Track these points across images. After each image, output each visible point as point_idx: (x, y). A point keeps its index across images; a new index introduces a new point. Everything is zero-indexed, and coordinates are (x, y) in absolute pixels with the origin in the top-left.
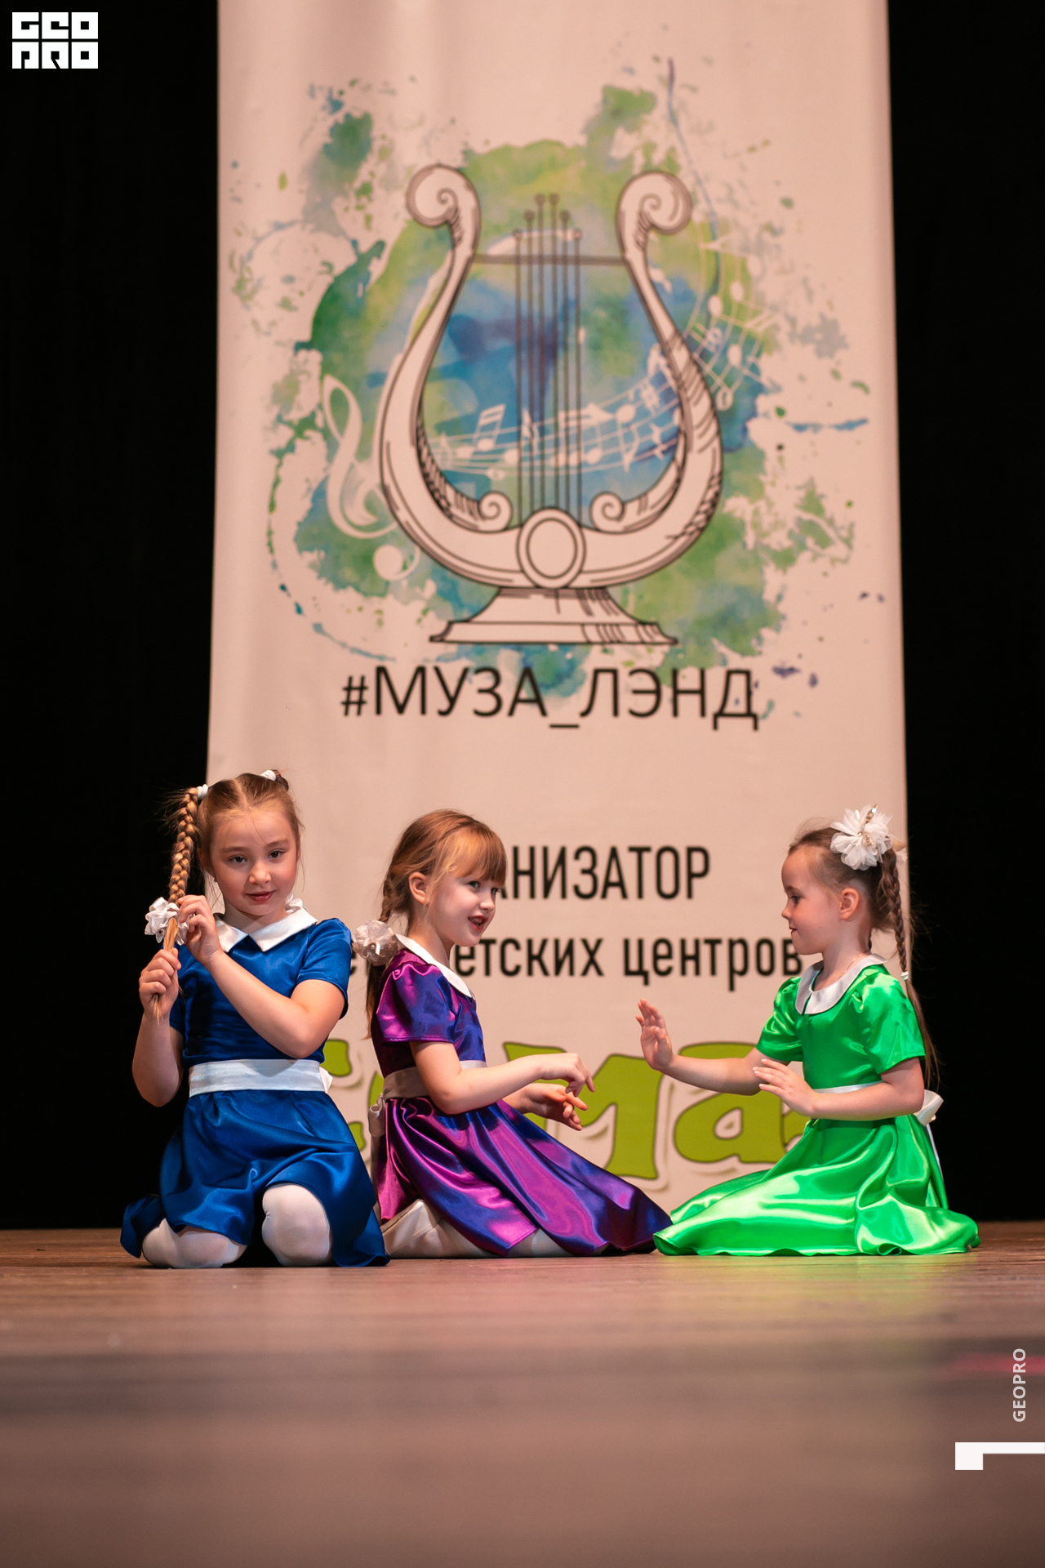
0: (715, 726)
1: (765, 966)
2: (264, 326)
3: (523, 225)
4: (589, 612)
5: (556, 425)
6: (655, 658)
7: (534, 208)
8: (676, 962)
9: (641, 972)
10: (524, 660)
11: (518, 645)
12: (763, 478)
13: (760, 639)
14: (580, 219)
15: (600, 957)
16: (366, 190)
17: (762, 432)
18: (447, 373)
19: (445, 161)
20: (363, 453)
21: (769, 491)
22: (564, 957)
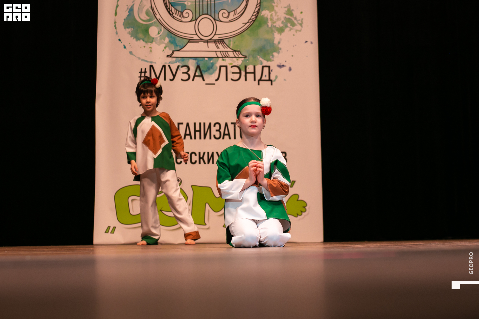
0: (259, 84)
4: (218, 48)
6: (239, 62)
10: (197, 63)
11: (195, 58)
12: (273, 4)
13: (273, 56)
21: (276, 8)
22: (211, 158)
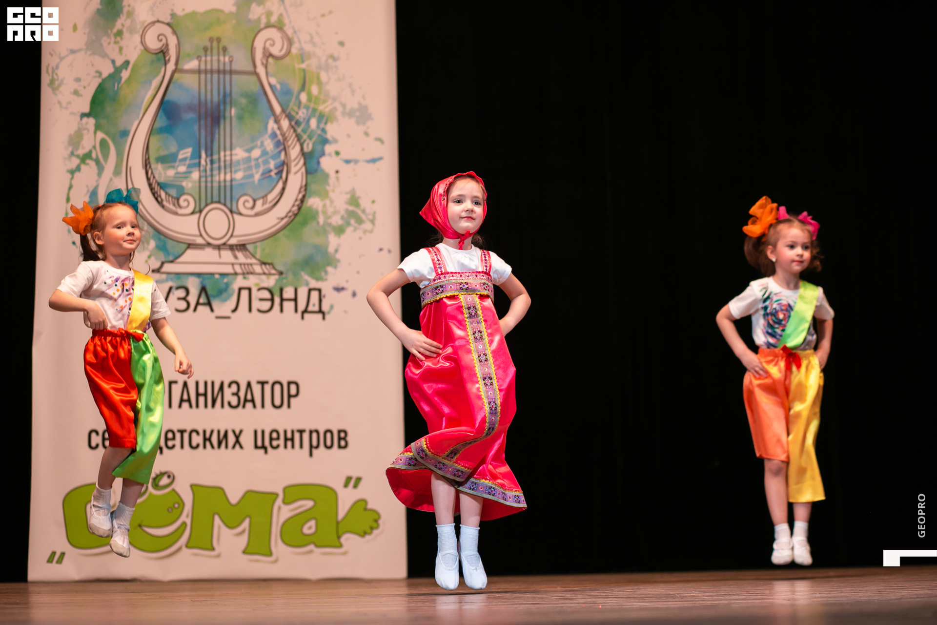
0: (303, 318)
1: (329, 443)
2: (64, 104)
3: (203, 53)
4: (236, 257)
6: (271, 282)
7: (208, 45)
8: (281, 442)
9: (264, 447)
10: (202, 283)
11: (198, 275)
12: (328, 188)
13: (326, 273)
14: (232, 50)
15: (241, 439)
16: (120, 33)
17: (327, 163)
18: (161, 131)
19: (161, 19)
20: (117, 172)
21: (331, 194)
22: (223, 439)
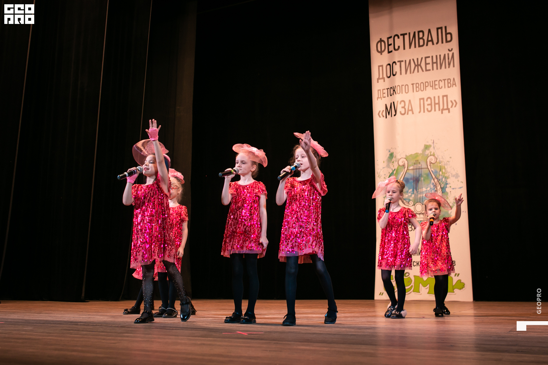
3: (414, 165)
5: (419, 191)
12: (448, 196)
14: (422, 163)
16: (393, 162)
17: (448, 190)
19: (403, 157)
21: (449, 198)
